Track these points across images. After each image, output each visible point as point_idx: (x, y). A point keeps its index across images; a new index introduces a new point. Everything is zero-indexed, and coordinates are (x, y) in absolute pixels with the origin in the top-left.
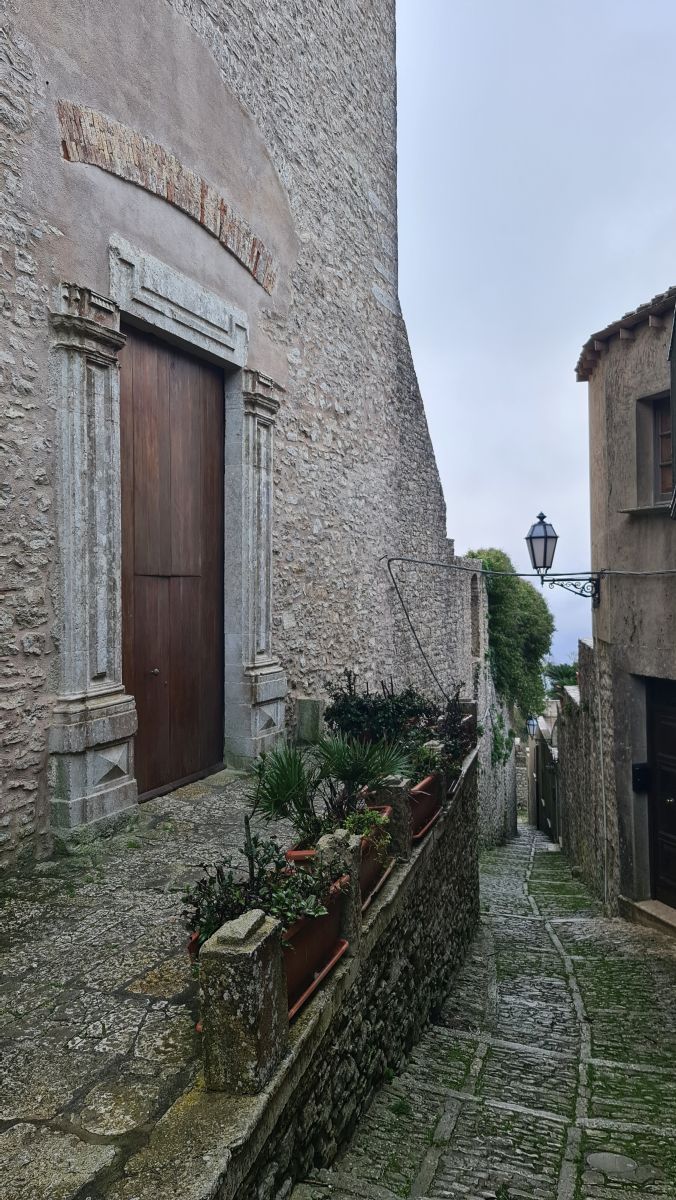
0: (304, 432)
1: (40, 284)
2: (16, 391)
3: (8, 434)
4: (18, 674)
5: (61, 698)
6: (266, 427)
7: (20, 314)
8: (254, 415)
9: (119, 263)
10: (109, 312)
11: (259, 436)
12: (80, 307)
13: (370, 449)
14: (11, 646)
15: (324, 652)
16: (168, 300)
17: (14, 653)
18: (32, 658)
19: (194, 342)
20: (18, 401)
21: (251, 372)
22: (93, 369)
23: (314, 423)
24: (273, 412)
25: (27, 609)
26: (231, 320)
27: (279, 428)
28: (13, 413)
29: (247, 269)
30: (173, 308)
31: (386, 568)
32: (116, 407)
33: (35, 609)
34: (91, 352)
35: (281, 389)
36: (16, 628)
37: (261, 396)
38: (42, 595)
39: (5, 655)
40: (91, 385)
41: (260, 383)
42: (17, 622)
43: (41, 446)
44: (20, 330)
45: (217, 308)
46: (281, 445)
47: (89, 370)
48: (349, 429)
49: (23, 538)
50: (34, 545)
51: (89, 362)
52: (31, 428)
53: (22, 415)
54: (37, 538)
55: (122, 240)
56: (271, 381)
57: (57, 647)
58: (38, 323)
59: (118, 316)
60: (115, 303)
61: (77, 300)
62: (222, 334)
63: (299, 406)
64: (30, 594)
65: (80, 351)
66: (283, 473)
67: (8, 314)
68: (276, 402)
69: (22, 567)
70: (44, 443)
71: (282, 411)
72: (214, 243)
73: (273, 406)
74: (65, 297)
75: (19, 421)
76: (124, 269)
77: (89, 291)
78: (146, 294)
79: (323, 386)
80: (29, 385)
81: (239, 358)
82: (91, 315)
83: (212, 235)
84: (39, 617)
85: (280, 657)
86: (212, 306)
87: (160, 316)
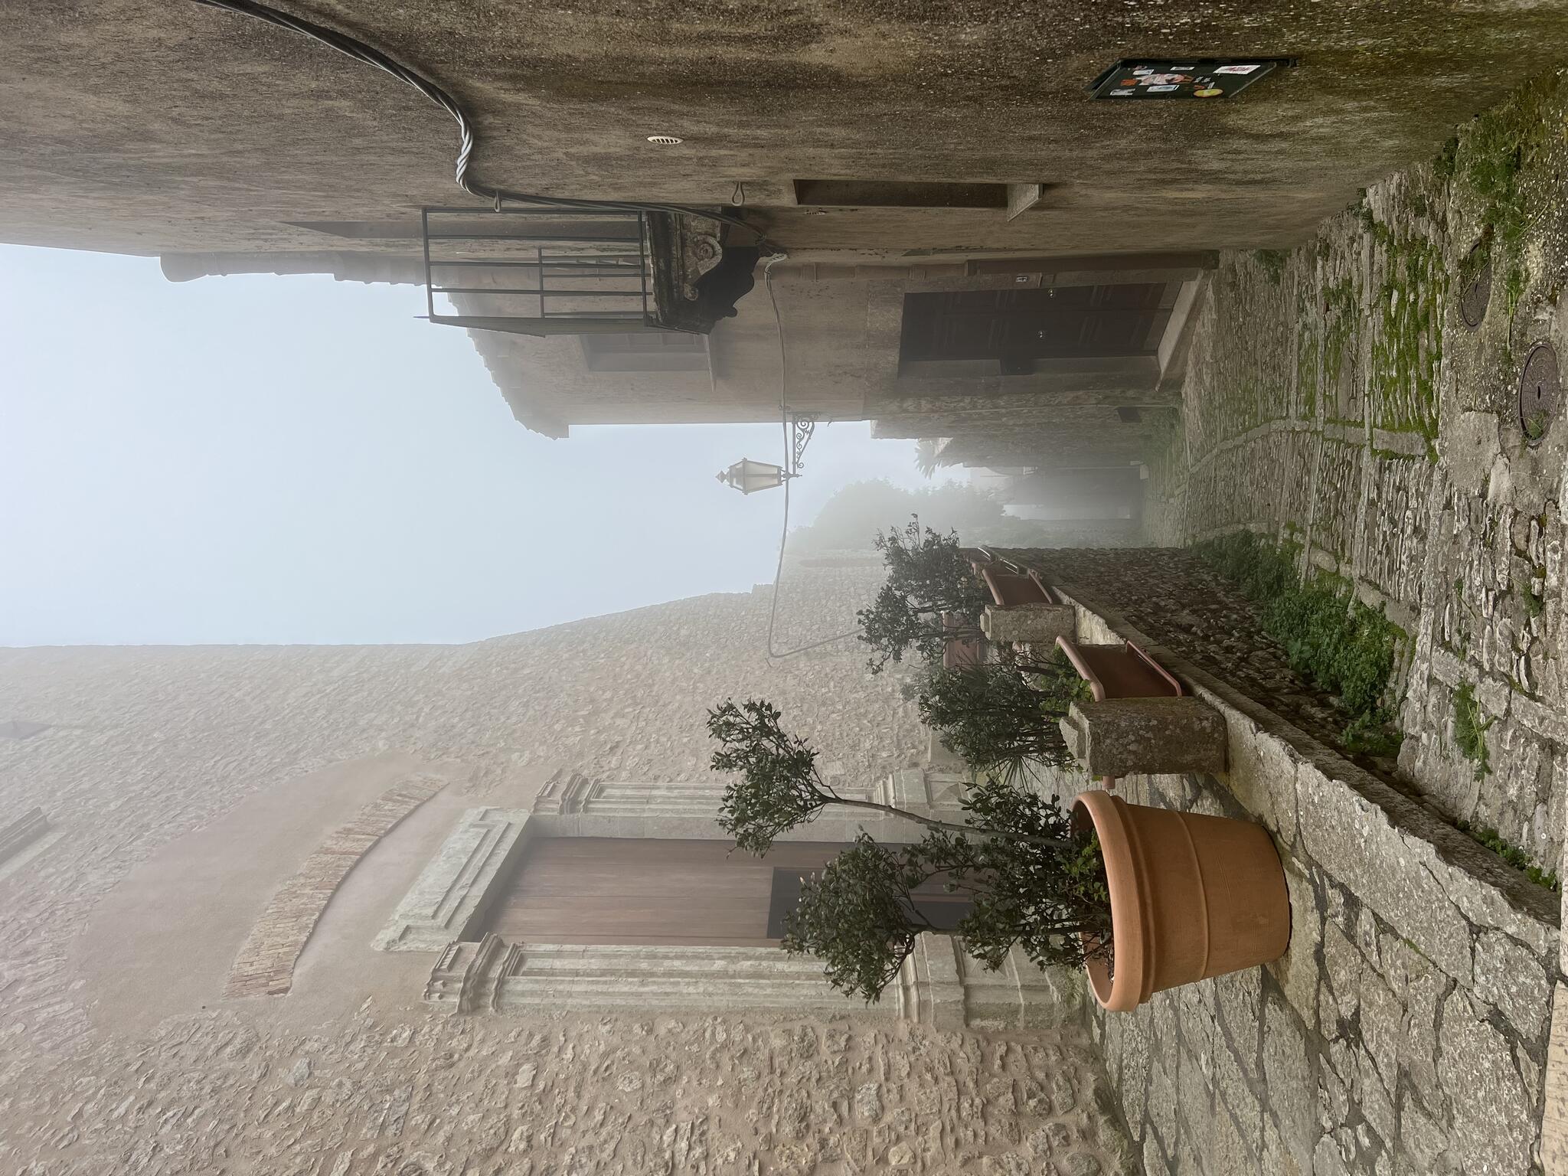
0: (611, 749)
1: (425, 1023)
2: (544, 1052)
3: (591, 1059)
4: (870, 1059)
5: (902, 1014)
6: (602, 790)
7: (458, 1043)
8: (588, 802)
9: (403, 942)
10: (460, 950)
11: (613, 797)
12: (453, 980)
13: (638, 676)
14: (837, 1063)
15: (876, 730)
16: (448, 892)
17: (845, 1062)
18: (852, 1044)
19: (499, 865)
20: (555, 1049)
21: (536, 804)
22: (524, 969)
23: (602, 738)
24: (585, 782)
25: (794, 1046)
26: (475, 826)
27: (604, 776)
28: (569, 1054)
29: (417, 807)
30: (458, 887)
31: (781, 660)
32: (567, 947)
33: (796, 1038)
34: (504, 970)
35: (559, 774)
36: (816, 1058)
37: (565, 793)
38: (779, 1031)
39: (847, 1071)
40: (541, 972)
41: (549, 795)
42: (810, 1057)
43: (608, 1027)
44: (475, 1044)
45: (461, 840)
46: (624, 774)
47: (524, 974)
48: (611, 700)
49: (712, 1049)
50: (721, 1037)
51: (515, 973)
52: (586, 1037)
53: (571, 1046)
54: (713, 1034)
55: (379, 937)
56: (548, 784)
57: (842, 1018)
58: (468, 1027)
59: (463, 944)
60: (450, 945)
61: (444, 984)
62: (491, 834)
63: (581, 755)
64: (777, 1042)
65: (502, 982)
66: (658, 773)
67: (456, 1056)
68: (573, 779)
69: (745, 1051)
70: (605, 1024)
71: (585, 773)
72: (386, 841)
73: (578, 781)
74: (441, 997)
75: (578, 1049)
76: (411, 937)
77: (435, 971)
78: (441, 914)
79: (558, 727)
80: (537, 1038)
81: (520, 818)
82: (461, 971)
83: (376, 844)
84: (805, 1035)
85: (877, 779)
86: (458, 846)
87: (467, 901)
